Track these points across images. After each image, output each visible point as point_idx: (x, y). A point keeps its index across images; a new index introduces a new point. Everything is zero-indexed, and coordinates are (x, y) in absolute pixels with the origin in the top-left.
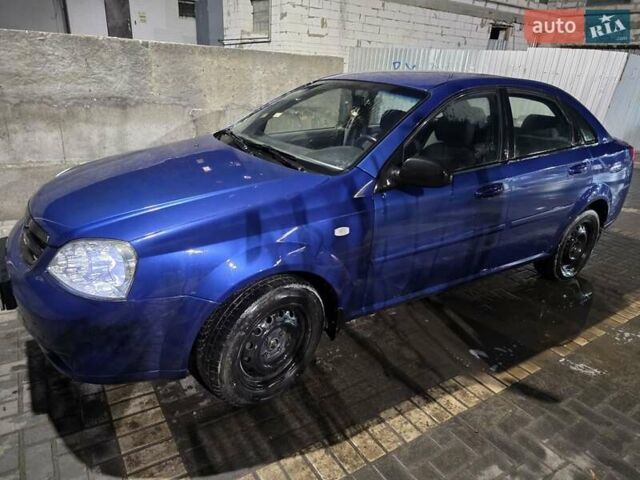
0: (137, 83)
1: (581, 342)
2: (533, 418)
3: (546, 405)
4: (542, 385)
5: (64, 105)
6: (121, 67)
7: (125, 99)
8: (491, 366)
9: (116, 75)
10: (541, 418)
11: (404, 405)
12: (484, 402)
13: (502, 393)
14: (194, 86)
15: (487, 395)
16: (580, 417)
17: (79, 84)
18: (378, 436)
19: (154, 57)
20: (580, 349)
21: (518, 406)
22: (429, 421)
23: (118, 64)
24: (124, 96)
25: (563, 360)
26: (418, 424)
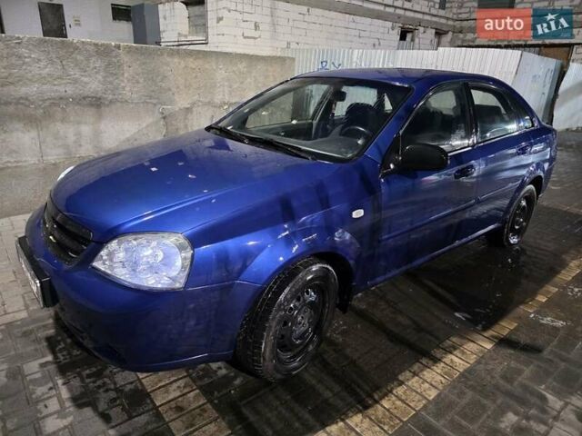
0: (111, 83)
1: (542, 299)
2: (526, 368)
4: (523, 339)
5: (40, 106)
6: (95, 68)
7: (100, 99)
8: (477, 325)
9: (90, 76)
10: (532, 367)
11: (416, 367)
12: (482, 357)
13: (493, 349)
14: (164, 85)
15: (482, 351)
16: (563, 364)
17: (55, 85)
18: (403, 397)
19: (125, 58)
20: (543, 305)
21: (508, 361)
22: (442, 379)
23: (92, 66)
24: (98, 96)
25: (532, 315)
26: (433, 383)
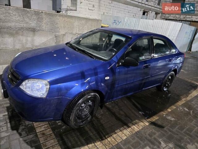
0: (39, 24)
1: (169, 110)
2: (157, 133)
3: (161, 129)
4: (159, 123)
5: (15, 30)
6: (34, 19)
7: (35, 29)
8: (145, 117)
9: (32, 21)
10: (159, 133)
11: (122, 129)
12: (144, 128)
13: (149, 125)
14: (56, 26)
15: (144, 126)
16: (170, 133)
17: (20, 23)
18: (115, 138)
19: (44, 16)
20: (169, 112)
21: (153, 129)
22: (129, 133)
24: (34, 28)
25: (164, 115)
26: (126, 134)
